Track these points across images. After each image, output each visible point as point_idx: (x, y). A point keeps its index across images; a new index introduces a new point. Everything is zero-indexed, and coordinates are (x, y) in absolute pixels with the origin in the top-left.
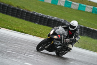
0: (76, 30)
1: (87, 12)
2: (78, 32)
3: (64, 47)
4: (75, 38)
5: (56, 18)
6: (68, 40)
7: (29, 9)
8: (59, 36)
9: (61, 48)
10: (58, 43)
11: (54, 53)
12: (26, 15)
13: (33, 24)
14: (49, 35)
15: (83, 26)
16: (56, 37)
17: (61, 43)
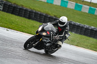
2: (68, 28)
3: (53, 44)
4: (65, 34)
6: (57, 37)
8: (48, 32)
9: (51, 46)
10: (47, 40)
14: (37, 32)
16: (44, 34)
17: (50, 40)
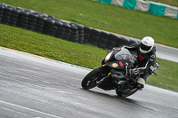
8: (120, 63)
9: (126, 84)
10: (119, 75)
14: (103, 63)
15: (83, 26)
16: (115, 65)
17: (125, 75)
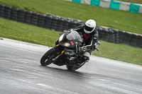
0: (94, 33)
1: (123, 11)
2: (97, 35)
3: (79, 57)
5: (79, 21)
7: (42, 11)
10: (70, 52)
11: (64, 67)
12: (38, 19)
13: (48, 31)
14: (57, 43)
15: (117, 30)
16: (67, 45)
17: (75, 52)
